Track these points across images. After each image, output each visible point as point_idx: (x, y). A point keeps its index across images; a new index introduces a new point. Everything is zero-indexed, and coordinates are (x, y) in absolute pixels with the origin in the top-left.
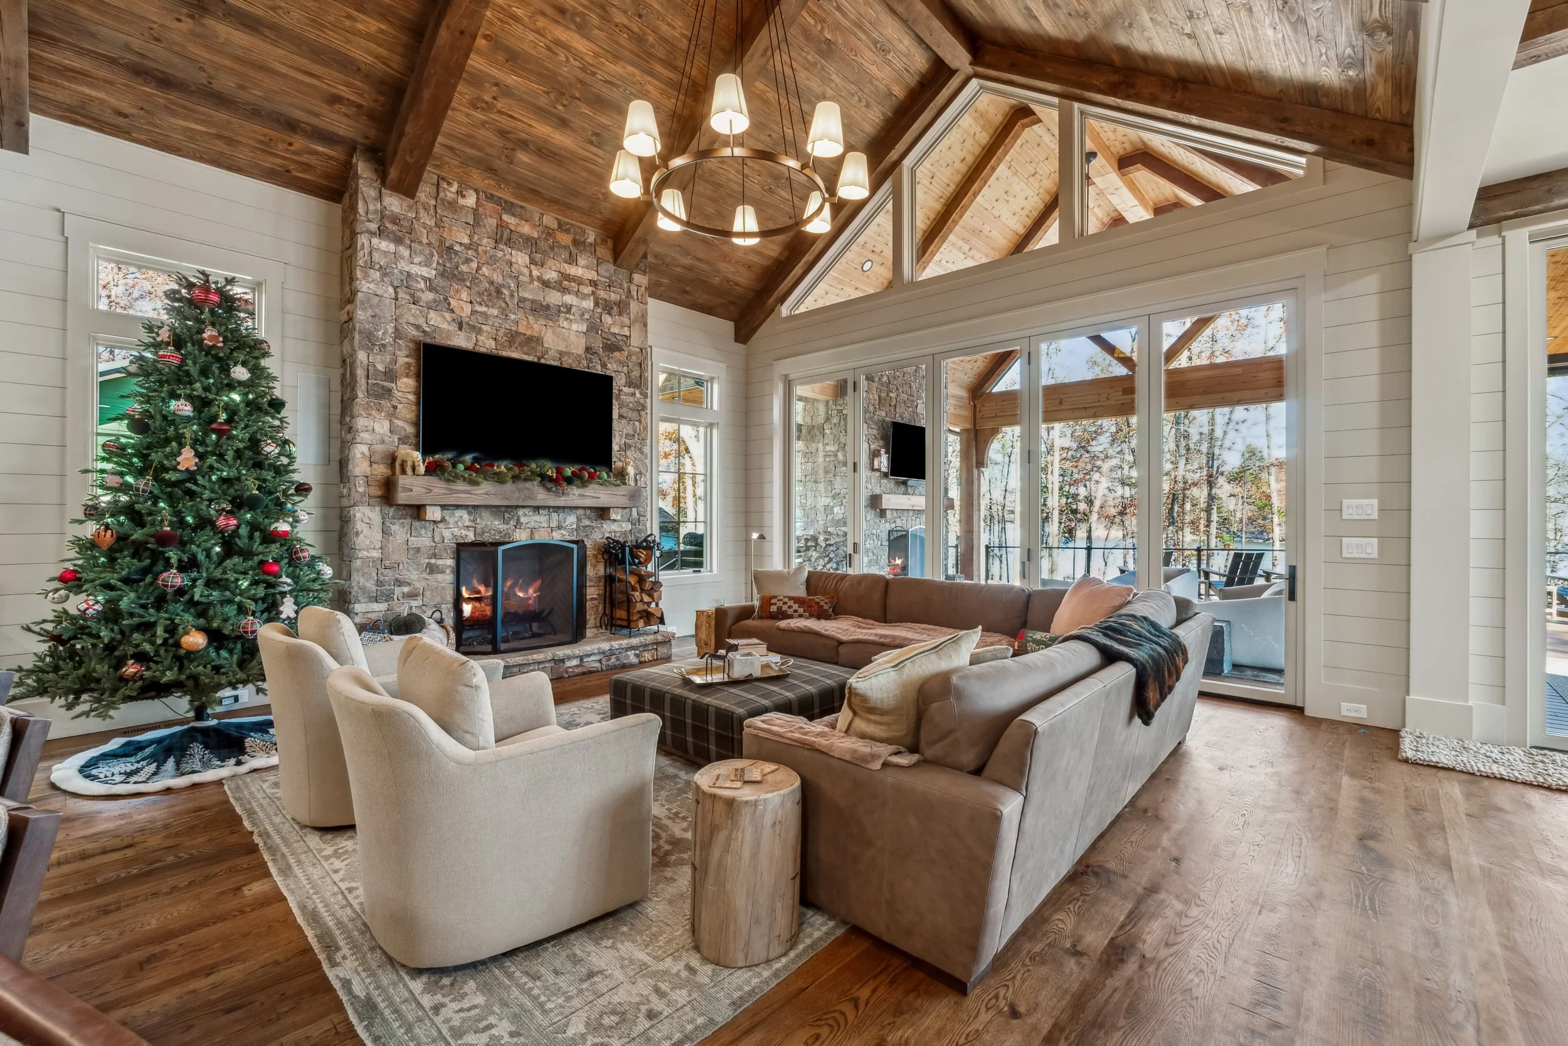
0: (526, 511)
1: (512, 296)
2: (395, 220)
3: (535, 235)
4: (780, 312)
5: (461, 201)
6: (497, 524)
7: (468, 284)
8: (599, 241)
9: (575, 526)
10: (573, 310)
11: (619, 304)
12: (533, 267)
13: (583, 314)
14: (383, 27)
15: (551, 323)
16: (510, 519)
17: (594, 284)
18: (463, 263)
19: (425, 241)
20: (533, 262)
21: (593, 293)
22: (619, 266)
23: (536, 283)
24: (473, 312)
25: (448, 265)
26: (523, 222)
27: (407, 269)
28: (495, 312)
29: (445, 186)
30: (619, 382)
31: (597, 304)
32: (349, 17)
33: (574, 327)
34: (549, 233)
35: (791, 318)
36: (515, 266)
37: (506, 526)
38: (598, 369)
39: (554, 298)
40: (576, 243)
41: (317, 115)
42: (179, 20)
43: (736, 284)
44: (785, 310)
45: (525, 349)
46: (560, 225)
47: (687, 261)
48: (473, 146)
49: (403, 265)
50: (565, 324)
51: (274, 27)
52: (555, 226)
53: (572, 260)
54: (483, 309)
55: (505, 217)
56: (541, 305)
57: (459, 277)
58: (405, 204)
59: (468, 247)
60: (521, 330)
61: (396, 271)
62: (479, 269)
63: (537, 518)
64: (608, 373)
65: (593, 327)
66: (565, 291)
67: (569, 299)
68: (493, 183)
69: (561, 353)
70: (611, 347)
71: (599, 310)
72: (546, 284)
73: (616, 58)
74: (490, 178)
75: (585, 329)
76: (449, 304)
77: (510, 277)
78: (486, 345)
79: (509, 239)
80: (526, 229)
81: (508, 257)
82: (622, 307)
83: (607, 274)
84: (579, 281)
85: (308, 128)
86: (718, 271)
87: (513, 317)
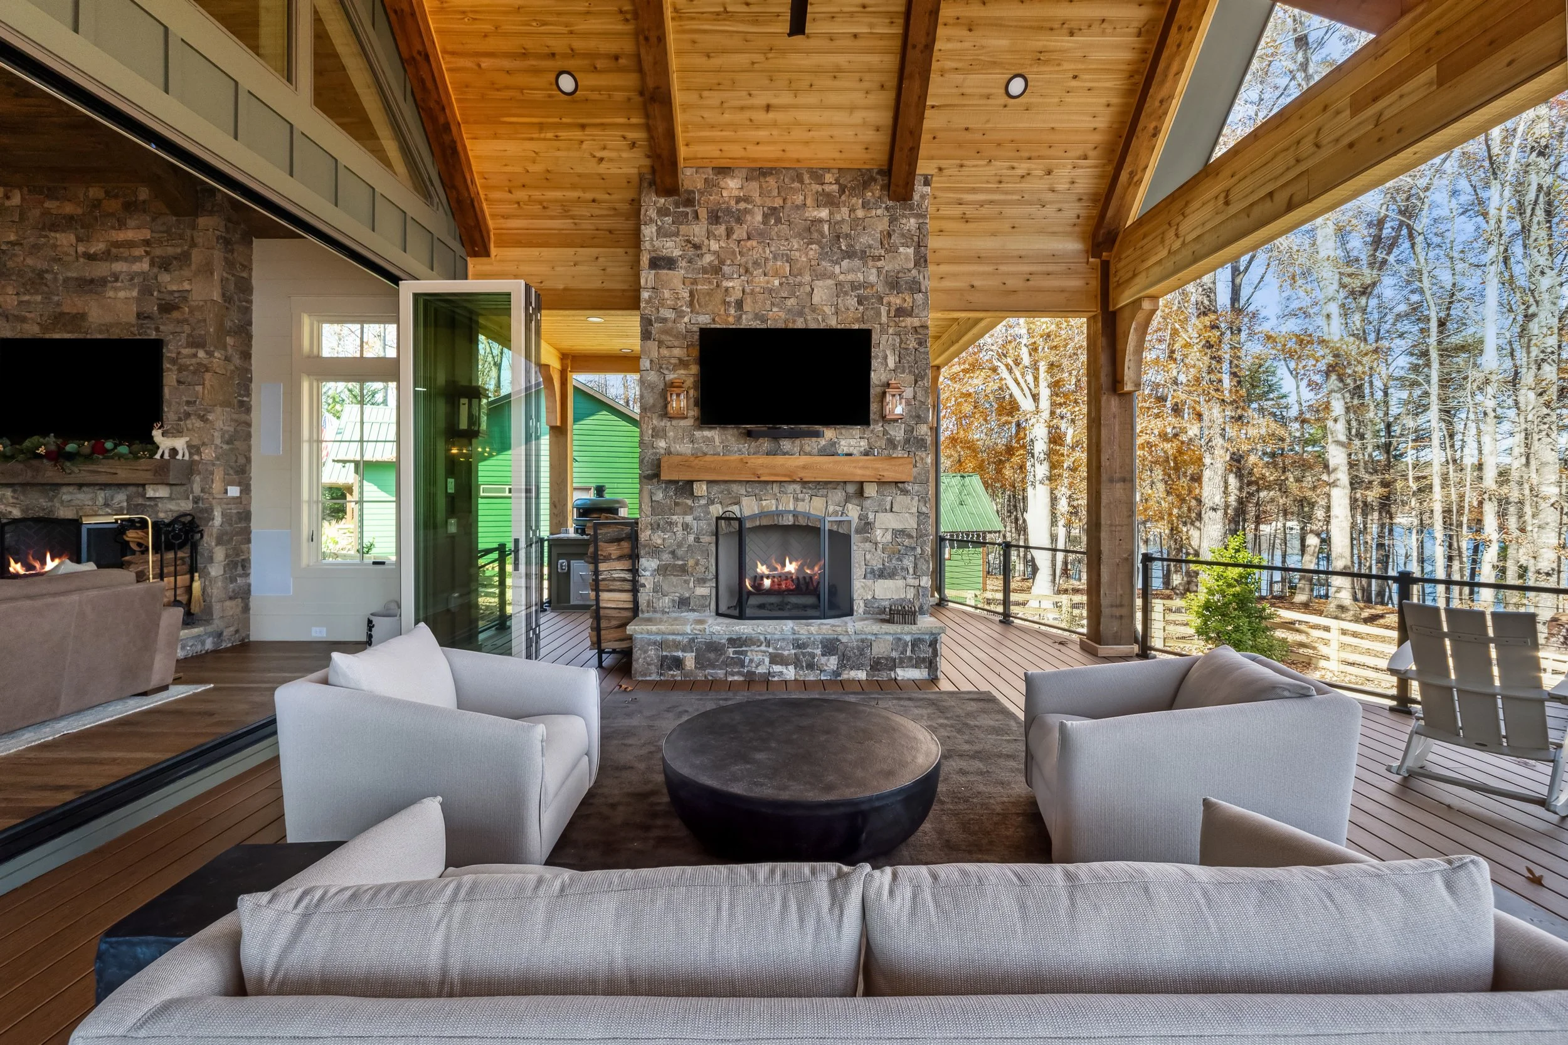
0: (71, 489)
1: (55, 279)
3: (80, 211)
5: (7, 203)
6: (43, 502)
7: (14, 278)
8: (152, 197)
9: (125, 504)
10: (120, 277)
11: (176, 258)
12: (79, 244)
13: (132, 279)
16: (55, 496)
17: (147, 243)
20: (79, 239)
21: (147, 253)
23: (82, 260)
24: (21, 303)
26: (66, 203)
28: (39, 298)
31: (152, 264)
33: (122, 294)
34: (96, 204)
36: (58, 248)
37: (50, 504)
38: (153, 335)
39: (100, 270)
45: (70, 328)
46: (107, 193)
50: (111, 294)
53: (122, 225)
54: (26, 298)
55: (48, 204)
56: (86, 280)
59: (12, 244)
62: (24, 260)
63: (81, 496)
64: (161, 336)
65: (146, 291)
66: (117, 258)
67: (119, 267)
70: (167, 308)
72: (91, 257)
75: (135, 293)
77: (54, 260)
78: (32, 330)
79: (52, 224)
80: (69, 209)
81: (51, 242)
82: (184, 259)
83: (164, 228)
84: (130, 244)
87: (56, 298)
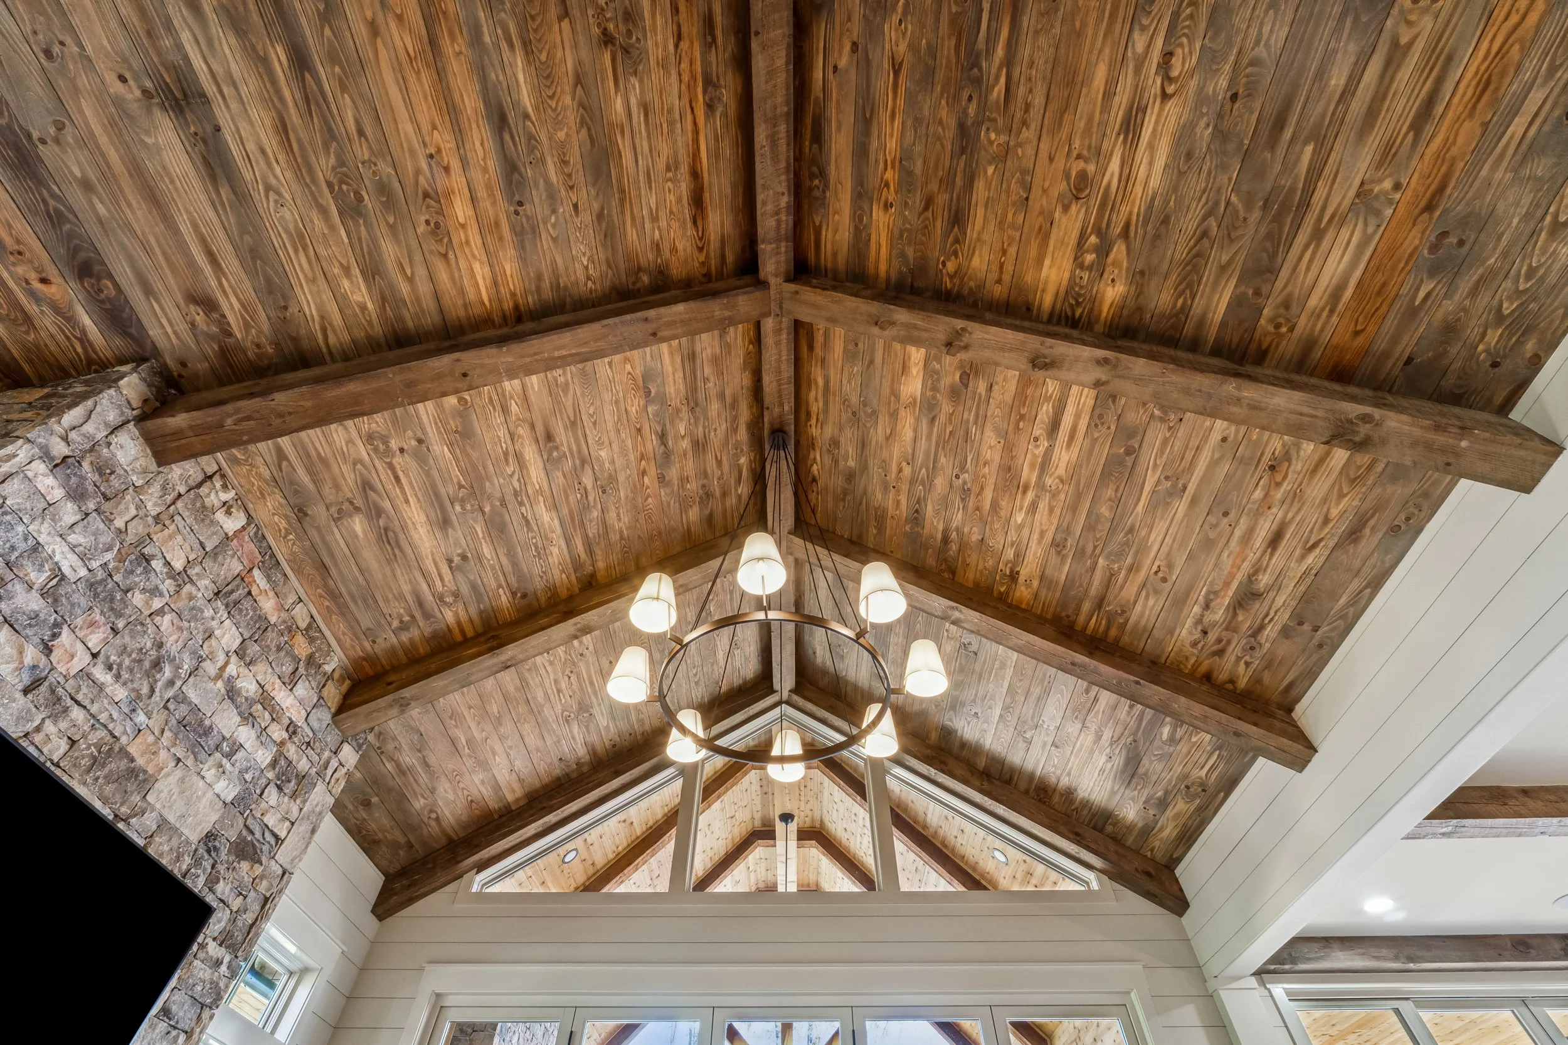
1: (171, 683)
2: (105, 470)
3: (273, 619)
4: (471, 883)
5: (220, 516)
7: (121, 624)
8: (336, 676)
10: (239, 755)
11: (301, 778)
12: (234, 659)
13: (245, 771)
14: (370, 306)
15: (190, 762)
17: (292, 729)
18: (144, 591)
19: (119, 523)
20: (241, 653)
21: (282, 743)
22: (335, 722)
23: (220, 684)
24: (84, 674)
25: (117, 578)
26: (271, 594)
27: (42, 539)
28: (120, 694)
29: (218, 485)
30: (216, 924)
31: (274, 764)
32: (347, 270)
33: (220, 785)
34: (290, 627)
35: (481, 897)
36: (213, 642)
38: (197, 885)
39: (226, 721)
40: (310, 661)
41: (148, 291)
42: (122, 79)
43: (437, 819)
44: (478, 881)
45: (109, 789)
46: (310, 628)
47: (408, 758)
48: (311, 472)
49: (43, 532)
50: (210, 774)
51: (241, 197)
52: (303, 625)
53: (291, 682)
54: (105, 677)
55: (256, 574)
56: (200, 723)
57: (117, 605)
58: (143, 461)
59: (172, 574)
60: (133, 750)
61: (20, 529)
62: (160, 612)
64: (210, 899)
65: (244, 801)
66: (248, 718)
67: (245, 735)
68: (283, 524)
69: (163, 825)
71: (271, 775)
72: (232, 693)
73: (554, 507)
74: (286, 517)
75: (230, 798)
76: (55, 636)
77: (194, 653)
79: (237, 602)
80: (268, 605)
81: (214, 624)
82: (301, 787)
83: (316, 725)
84: (277, 716)
85: (110, 290)
86: (433, 791)
87: (141, 718)
